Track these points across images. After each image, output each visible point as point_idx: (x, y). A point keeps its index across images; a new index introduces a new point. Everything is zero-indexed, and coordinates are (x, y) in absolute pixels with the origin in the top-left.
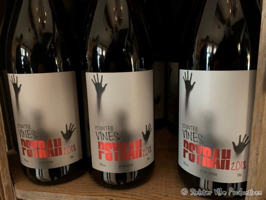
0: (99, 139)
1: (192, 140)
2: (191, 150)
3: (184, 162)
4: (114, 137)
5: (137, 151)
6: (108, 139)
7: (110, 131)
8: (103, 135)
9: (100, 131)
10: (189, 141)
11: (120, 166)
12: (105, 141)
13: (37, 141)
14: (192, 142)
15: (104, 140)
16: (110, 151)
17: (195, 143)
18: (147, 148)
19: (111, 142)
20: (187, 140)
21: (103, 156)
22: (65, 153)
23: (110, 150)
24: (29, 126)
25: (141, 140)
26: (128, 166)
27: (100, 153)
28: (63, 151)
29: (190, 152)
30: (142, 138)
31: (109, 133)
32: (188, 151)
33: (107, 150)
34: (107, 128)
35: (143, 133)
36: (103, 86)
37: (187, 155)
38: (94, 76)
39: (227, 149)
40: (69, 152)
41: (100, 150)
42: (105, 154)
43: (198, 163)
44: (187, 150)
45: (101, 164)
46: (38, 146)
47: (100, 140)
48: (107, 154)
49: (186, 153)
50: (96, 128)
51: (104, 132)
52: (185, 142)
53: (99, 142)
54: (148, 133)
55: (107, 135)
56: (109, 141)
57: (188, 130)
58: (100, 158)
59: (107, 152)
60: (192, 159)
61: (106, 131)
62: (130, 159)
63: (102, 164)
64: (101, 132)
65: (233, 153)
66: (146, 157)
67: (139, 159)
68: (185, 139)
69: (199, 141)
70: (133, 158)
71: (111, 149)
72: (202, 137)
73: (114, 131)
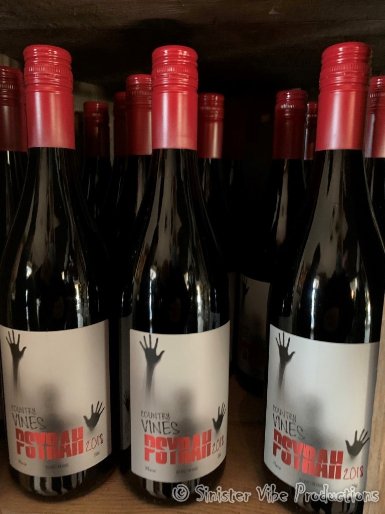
0: (146, 431)
1: (287, 432)
2: (284, 446)
3: (274, 463)
4: (171, 430)
5: (204, 448)
6: (162, 431)
7: (165, 420)
8: (154, 426)
9: (148, 419)
10: (283, 433)
11: (178, 472)
12: (156, 435)
13: (44, 433)
14: (288, 435)
15: (154, 432)
16: (164, 450)
17: (291, 438)
18: (218, 440)
19: (166, 437)
20: (280, 431)
21: (153, 456)
22: (88, 449)
23: (164, 448)
24: (34, 410)
25: (210, 432)
26: (190, 470)
27: (147, 452)
28: (85, 446)
29: (284, 450)
30: (212, 427)
31: (163, 423)
32: (282, 447)
33: (159, 448)
34: (161, 415)
35: (214, 420)
36: (158, 353)
37: (279, 452)
38: (144, 337)
39: (337, 450)
40: (94, 447)
41: (148, 447)
42: (155, 454)
43: (295, 467)
44: (279, 445)
45: (147, 468)
46: (45, 441)
47: (148, 432)
48: (158, 455)
49: (278, 450)
50: (143, 415)
51: (155, 421)
52: (276, 433)
53: (146, 436)
54: (221, 417)
55: (159, 426)
56: (162, 435)
57: (281, 417)
58: (147, 458)
59: (159, 451)
60: (286, 459)
61: (158, 420)
62: (193, 460)
63: (150, 468)
64: (150, 421)
65: (346, 455)
66: (217, 454)
67: (206, 458)
68: (277, 428)
69: (298, 435)
70: (199, 458)
71: (166, 446)
72: (302, 430)
73: (171, 421)
